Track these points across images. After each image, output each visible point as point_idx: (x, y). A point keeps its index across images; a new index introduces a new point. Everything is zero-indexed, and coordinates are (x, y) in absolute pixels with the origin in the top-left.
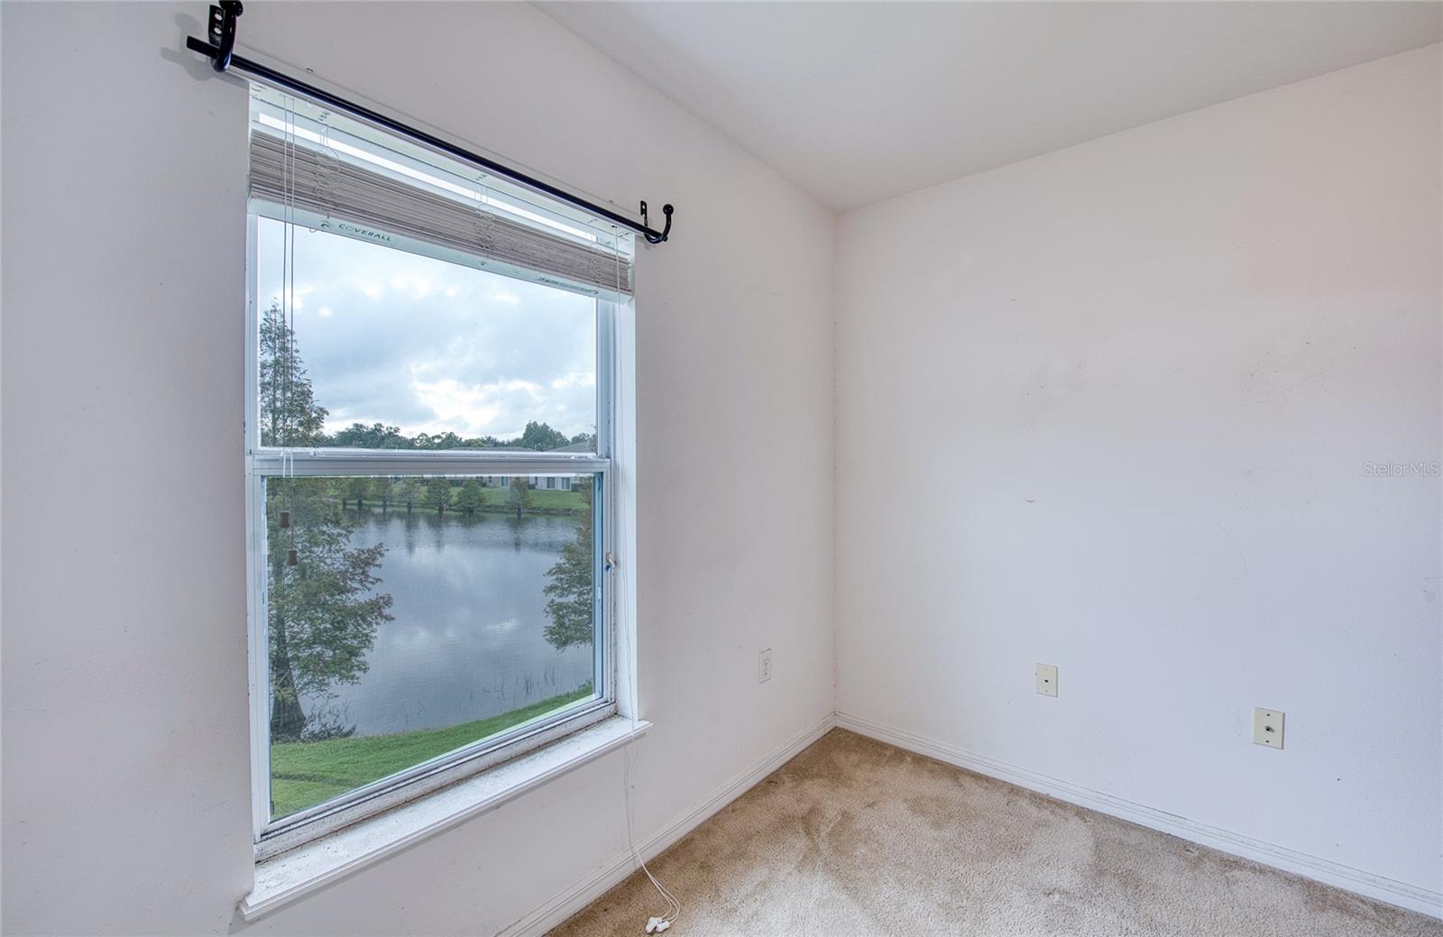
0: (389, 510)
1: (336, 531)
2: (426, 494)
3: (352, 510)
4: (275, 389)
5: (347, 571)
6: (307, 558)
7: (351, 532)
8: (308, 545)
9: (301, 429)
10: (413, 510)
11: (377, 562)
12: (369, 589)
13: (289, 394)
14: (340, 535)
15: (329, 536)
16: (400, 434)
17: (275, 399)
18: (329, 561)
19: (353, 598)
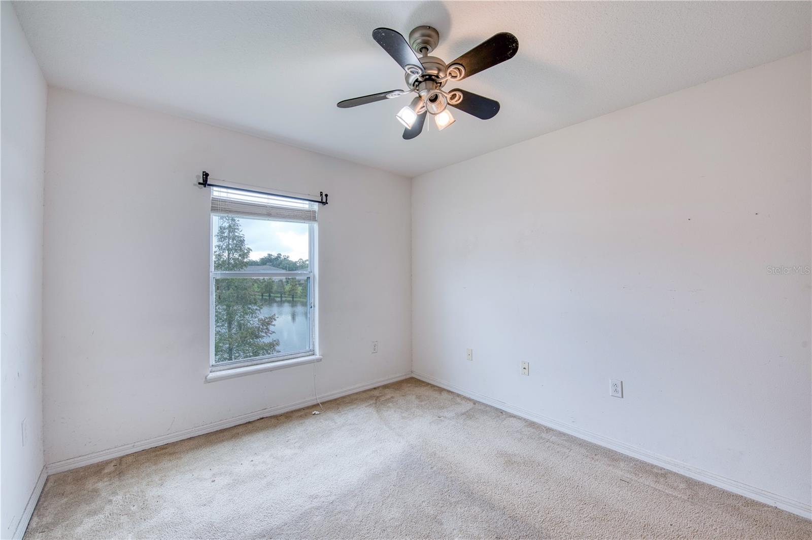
0: (284, 299)
1: (255, 307)
2: (302, 291)
3: (266, 299)
4: (229, 239)
5: (259, 327)
6: (242, 320)
7: (261, 308)
8: (242, 314)
9: (240, 258)
10: (295, 299)
11: (273, 323)
12: (269, 337)
13: (235, 242)
14: (256, 309)
15: (252, 310)
16: (290, 259)
17: (229, 244)
18: (251, 322)
19: (262, 341)
